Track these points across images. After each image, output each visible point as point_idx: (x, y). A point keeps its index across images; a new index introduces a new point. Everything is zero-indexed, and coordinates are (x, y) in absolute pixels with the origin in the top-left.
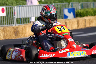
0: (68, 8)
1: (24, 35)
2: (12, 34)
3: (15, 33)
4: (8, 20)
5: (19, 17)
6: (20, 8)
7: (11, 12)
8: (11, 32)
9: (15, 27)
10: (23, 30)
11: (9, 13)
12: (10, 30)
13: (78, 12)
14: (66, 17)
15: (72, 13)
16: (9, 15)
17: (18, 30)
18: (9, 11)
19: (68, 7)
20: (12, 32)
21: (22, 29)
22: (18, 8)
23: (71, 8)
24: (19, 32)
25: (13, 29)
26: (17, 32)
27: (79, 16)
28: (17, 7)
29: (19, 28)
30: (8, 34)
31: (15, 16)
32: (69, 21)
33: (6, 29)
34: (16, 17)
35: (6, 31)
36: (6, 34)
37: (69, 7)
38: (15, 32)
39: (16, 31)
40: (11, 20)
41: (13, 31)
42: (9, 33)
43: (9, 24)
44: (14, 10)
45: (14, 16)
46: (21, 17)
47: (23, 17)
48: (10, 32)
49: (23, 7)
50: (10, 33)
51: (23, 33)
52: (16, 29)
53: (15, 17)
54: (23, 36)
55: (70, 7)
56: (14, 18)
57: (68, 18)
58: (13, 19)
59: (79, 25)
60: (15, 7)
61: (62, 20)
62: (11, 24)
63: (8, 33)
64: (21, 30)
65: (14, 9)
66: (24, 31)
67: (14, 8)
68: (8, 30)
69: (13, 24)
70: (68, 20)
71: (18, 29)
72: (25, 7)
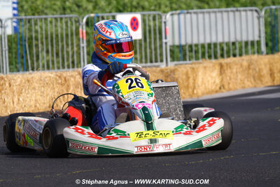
1: (190, 90)
4: (148, 51)
5: (177, 43)
6: (182, 16)
7: (155, 30)
9: (167, 69)
10: (188, 78)
11: (150, 31)
16: (150, 38)
17: (174, 78)
18: (150, 26)
21: (187, 74)
22: (176, 17)
28: (172, 15)
29: (177, 73)
31: (166, 38)
34: (170, 43)
40: (155, 49)
43: (151, 62)
44: (165, 23)
45: (164, 41)
46: (183, 43)
47: (189, 42)
49: (188, 16)
51: (187, 87)
52: (170, 75)
53: (166, 43)
54: (187, 94)
56: (164, 45)
58: (161, 46)
60: (168, 16)
62: (156, 61)
64: (184, 77)
65: (163, 20)
66: (191, 81)
67: (163, 17)
69: (162, 61)
71: (174, 74)
72: (194, 16)
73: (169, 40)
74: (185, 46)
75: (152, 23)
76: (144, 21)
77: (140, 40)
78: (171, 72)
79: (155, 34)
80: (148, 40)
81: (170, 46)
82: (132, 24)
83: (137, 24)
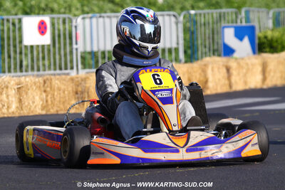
0: (235, 25)
2: (67, 98)
3: (77, 96)
4: (57, 57)
5: (88, 49)
6: (94, 20)
7: (65, 35)
8: (66, 92)
9: (77, 78)
11: (59, 36)
12: (63, 87)
13: (266, 37)
14: (229, 51)
15: (246, 40)
16: (59, 43)
17: (85, 87)
18: (59, 30)
19: (236, 22)
20: (69, 93)
22: (87, 21)
23: (244, 24)
24: (88, 93)
25: (71, 85)
26: (82, 93)
27: (268, 50)
28: (84, 18)
29: (88, 82)
30: (58, 99)
31: (76, 44)
32: (239, 64)
33: (51, 83)
34: (81, 49)
35: (51, 88)
36: (51, 98)
37: (239, 21)
38: (77, 93)
39: (80, 89)
40: (65, 55)
41: (70, 89)
42: (60, 94)
43: (61, 69)
44: (76, 27)
45: (75, 46)
46: (95, 49)
47: (102, 48)
48: (61, 92)
49: (101, 20)
50: (62, 94)
52: (80, 84)
53: (77, 49)
55: (241, 22)
56: (74, 51)
57: (235, 55)
58: (71, 52)
59: (267, 75)
60: (79, 20)
61: (217, 59)
62: (66, 69)
63: (56, 93)
65: (74, 24)
67: (74, 21)
68: (56, 86)
69: (72, 68)
70: (236, 59)
71: (85, 83)
72: (107, 20)
73: (81, 46)
74: (98, 52)
75: (61, 27)
76: (53, 25)
77: (49, 46)
78: (82, 80)
79: (65, 38)
80: (57, 45)
81: (82, 53)
82: (40, 28)
83: (46, 28)
